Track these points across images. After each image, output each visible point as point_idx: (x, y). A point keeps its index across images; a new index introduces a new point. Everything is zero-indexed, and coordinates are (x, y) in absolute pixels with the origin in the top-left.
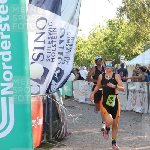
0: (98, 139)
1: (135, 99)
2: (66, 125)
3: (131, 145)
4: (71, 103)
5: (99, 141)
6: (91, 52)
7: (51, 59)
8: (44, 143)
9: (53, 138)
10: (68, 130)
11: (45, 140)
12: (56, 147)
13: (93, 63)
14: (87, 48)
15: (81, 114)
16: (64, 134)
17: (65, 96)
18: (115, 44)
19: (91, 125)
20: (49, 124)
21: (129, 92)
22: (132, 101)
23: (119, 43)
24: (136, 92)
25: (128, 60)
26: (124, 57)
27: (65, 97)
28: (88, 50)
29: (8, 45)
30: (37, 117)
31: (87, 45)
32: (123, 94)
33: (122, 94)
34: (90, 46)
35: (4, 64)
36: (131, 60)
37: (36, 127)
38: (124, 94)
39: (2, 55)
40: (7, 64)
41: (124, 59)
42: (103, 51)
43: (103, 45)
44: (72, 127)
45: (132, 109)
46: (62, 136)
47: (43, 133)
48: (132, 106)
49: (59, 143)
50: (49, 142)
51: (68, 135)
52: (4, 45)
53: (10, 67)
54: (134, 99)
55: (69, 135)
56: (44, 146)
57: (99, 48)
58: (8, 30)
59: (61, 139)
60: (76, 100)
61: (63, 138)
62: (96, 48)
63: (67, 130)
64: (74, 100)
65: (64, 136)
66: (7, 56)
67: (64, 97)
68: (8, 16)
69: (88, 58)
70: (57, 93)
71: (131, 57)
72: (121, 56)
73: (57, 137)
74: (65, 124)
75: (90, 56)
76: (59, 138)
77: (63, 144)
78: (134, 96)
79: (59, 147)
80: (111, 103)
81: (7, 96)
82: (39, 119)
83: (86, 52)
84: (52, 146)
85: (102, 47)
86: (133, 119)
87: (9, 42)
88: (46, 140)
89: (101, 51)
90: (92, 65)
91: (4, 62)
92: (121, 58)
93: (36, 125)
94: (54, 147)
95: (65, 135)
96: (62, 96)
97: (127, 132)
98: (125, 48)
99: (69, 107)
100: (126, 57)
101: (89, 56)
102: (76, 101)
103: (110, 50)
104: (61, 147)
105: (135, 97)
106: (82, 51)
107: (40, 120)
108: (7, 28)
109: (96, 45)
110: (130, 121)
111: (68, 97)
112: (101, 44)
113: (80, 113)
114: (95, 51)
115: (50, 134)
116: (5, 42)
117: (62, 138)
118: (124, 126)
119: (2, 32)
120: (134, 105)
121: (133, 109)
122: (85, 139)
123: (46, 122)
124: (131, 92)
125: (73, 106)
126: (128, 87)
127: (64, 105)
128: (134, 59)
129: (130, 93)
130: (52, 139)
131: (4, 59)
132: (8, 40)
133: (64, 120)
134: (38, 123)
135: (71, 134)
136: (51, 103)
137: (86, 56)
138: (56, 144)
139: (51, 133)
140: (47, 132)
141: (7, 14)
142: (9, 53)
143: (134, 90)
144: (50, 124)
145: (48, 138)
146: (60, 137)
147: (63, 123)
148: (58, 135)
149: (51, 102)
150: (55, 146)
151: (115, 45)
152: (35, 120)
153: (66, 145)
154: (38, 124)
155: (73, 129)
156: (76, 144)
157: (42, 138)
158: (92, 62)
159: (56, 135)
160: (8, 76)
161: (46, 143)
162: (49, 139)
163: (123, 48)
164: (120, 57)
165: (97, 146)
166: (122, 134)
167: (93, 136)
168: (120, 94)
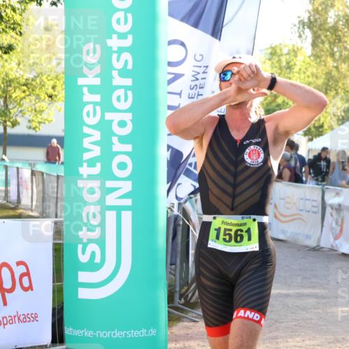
9: (180, 299)
12: (188, 322)
21: (326, 207)
22: (332, 229)
24: (343, 210)
29: (126, 100)
32: (313, 212)
33: (309, 212)
35: (115, 139)
38: (316, 213)
39: (112, 121)
40: (122, 140)
45: (332, 246)
48: (332, 240)
52: (118, 99)
53: (129, 148)
54: (337, 223)
58: (130, 66)
66: (122, 124)
68: (130, 37)
73: (188, 299)
76: (192, 301)
78: (337, 219)
79: (194, 321)
81: (119, 210)
87: (130, 93)
91: (116, 135)
94: (183, 321)
104: (198, 321)
105: (340, 221)
108: (126, 62)
115: (176, 291)
116: (121, 92)
119: (116, 70)
120: (336, 238)
121: (334, 245)
124: (332, 208)
126: (326, 198)
129: (328, 210)
130: (179, 304)
131: (116, 128)
132: (126, 88)
136: (179, 225)
138: (186, 314)
139: (178, 289)
141: (129, 32)
142: (127, 117)
143: (340, 205)
148: (190, 295)
149: (181, 223)
150: (185, 320)
159: (188, 296)
160: (122, 166)
162: (173, 303)
168: (306, 211)
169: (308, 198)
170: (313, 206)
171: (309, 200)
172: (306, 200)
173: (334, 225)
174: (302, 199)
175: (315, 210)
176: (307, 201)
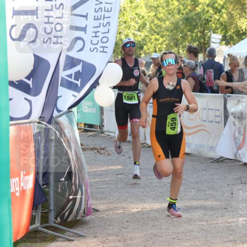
0: (158, 224)
1: (242, 132)
2: (86, 191)
3: (231, 238)
4: (98, 142)
5: (159, 227)
6: (144, 25)
7: (55, 37)
8: (36, 231)
9: (56, 218)
10: (91, 201)
11: (37, 225)
12: (62, 241)
13: (148, 49)
14: (136, 14)
15: (119, 167)
16: (82, 211)
17: (85, 124)
18: (200, 6)
19: (143, 192)
20: (48, 187)
21: (228, 116)
23: (208, 6)
24: (244, 118)
25: (227, 44)
26: (220, 37)
27: (85, 127)
28: (137, 19)
30: (22, 172)
31: (136, 7)
32: (216, 122)
33: (212, 122)
34: (143, 11)
36: (234, 44)
37: (18, 194)
38: (219, 123)
41: (219, 41)
42: (171, 23)
43: (172, 7)
44: (99, 196)
45: (236, 157)
46: (77, 216)
47: (33, 209)
48: (235, 150)
49: (69, 231)
50: (46, 228)
51: (91, 215)
54: (239, 133)
55: (93, 214)
56: (36, 238)
57: (162, 15)
59: (76, 223)
60: (109, 135)
61: (79, 220)
62: (156, 15)
63: (88, 201)
64: (104, 134)
65: (83, 217)
67: (83, 127)
69: (136, 39)
70: (66, 118)
71: (235, 37)
72: (213, 35)
73: (65, 218)
74: (84, 188)
75: (143, 35)
76: (69, 220)
77: (78, 234)
78: (240, 128)
79: (69, 240)
80: (173, 129)
82: (24, 175)
83: (133, 24)
84: (53, 239)
85: (170, 14)
86: (236, 179)
88: (41, 224)
89: (167, 23)
90: (146, 54)
92: (212, 40)
93: (18, 189)
94: (57, 241)
95: (84, 213)
96: (78, 125)
97: (222, 208)
98: (221, 16)
99: (93, 149)
100: (223, 36)
101: (139, 33)
102: (108, 137)
103: (187, 19)
104: (73, 240)
106: (125, 22)
107: (27, 177)
109: (156, 8)
110: (231, 184)
111: (91, 126)
112: (168, 6)
113: (119, 164)
114: (153, 22)
115: (50, 210)
117: (76, 220)
118: (216, 194)
120: (239, 148)
122: (128, 224)
123: (41, 183)
124: (234, 117)
125: (103, 147)
126: (228, 106)
127: (81, 145)
128: (242, 42)
129: (231, 118)
130: (55, 223)
133: (82, 179)
134: (22, 184)
135: (97, 211)
136: (52, 140)
137: (134, 34)
138: (62, 234)
139: (52, 208)
140: (42, 207)
144: (50, 189)
145: (45, 219)
146: (72, 217)
147: (80, 186)
148: (67, 213)
149: (53, 138)
150: (60, 239)
151: (199, 9)
152: (17, 179)
153: (85, 236)
154: (22, 187)
155: (101, 199)
156: (109, 235)
157: (32, 220)
158: (145, 47)
159: (64, 214)
161: (41, 231)
162: (47, 222)
163: (217, 17)
164: (209, 38)
165: (155, 238)
166: (212, 213)
167: (147, 216)
168: (210, 121)
169: (211, 108)
170: (216, 116)
171: (212, 110)
172: (209, 109)
173: (237, 134)
174: (205, 109)
175: (218, 119)
176: (210, 111)
